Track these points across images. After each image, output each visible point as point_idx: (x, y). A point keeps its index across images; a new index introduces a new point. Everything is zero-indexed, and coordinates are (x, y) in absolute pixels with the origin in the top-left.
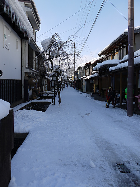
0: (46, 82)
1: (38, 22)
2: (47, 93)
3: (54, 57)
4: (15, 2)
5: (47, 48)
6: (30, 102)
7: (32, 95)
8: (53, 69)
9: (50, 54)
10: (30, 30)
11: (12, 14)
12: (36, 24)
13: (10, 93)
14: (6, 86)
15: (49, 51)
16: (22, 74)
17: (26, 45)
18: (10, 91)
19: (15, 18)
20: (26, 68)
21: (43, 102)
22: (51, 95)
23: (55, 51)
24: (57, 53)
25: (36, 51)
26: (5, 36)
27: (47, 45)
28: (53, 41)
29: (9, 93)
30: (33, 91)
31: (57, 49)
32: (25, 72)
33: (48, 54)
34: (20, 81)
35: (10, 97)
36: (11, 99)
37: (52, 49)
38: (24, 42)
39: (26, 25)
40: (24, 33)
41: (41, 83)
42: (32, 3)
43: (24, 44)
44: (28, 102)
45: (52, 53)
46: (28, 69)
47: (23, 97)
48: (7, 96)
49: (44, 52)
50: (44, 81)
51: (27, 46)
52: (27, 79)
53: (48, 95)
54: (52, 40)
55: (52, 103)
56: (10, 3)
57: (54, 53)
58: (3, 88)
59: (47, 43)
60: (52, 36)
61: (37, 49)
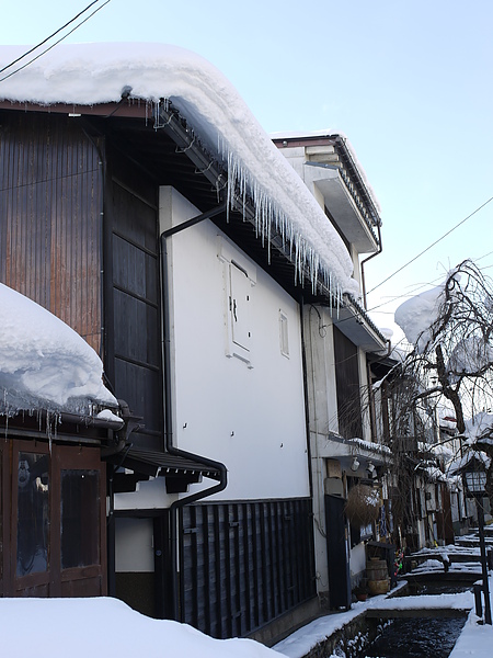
0: (428, 497)
1: (371, 217)
2: (439, 558)
3: (464, 374)
4: (271, 157)
5: (428, 335)
6: (359, 608)
7: (365, 573)
8: (465, 434)
9: (446, 362)
10: (336, 262)
11: (258, 211)
12: (362, 228)
13: (259, 565)
14: (241, 532)
15: (439, 351)
16: (313, 470)
17: (323, 331)
18: (259, 556)
19: (273, 224)
20: (331, 437)
21: (424, 610)
22: (463, 567)
23: (470, 344)
24: (479, 356)
25: (371, 348)
26: (233, 306)
27: (425, 322)
28: (455, 300)
29: (255, 566)
30: (368, 548)
31: (479, 334)
32: (327, 460)
33: (434, 362)
34: (305, 504)
35: (260, 590)
36: (269, 597)
37: (451, 339)
38: (314, 317)
39: (320, 242)
40: (314, 279)
41: (404, 508)
42: (338, 143)
43: (314, 327)
44: (348, 609)
45: (454, 359)
46: (340, 441)
47: (322, 585)
48: (247, 586)
49: (412, 354)
50: (422, 494)
51: (329, 333)
52: (338, 489)
53: (446, 569)
54: (448, 298)
55: (473, 616)
56: (249, 166)
57: (462, 356)
58: (231, 544)
59: (427, 311)
60: (445, 279)
61: (374, 340)
